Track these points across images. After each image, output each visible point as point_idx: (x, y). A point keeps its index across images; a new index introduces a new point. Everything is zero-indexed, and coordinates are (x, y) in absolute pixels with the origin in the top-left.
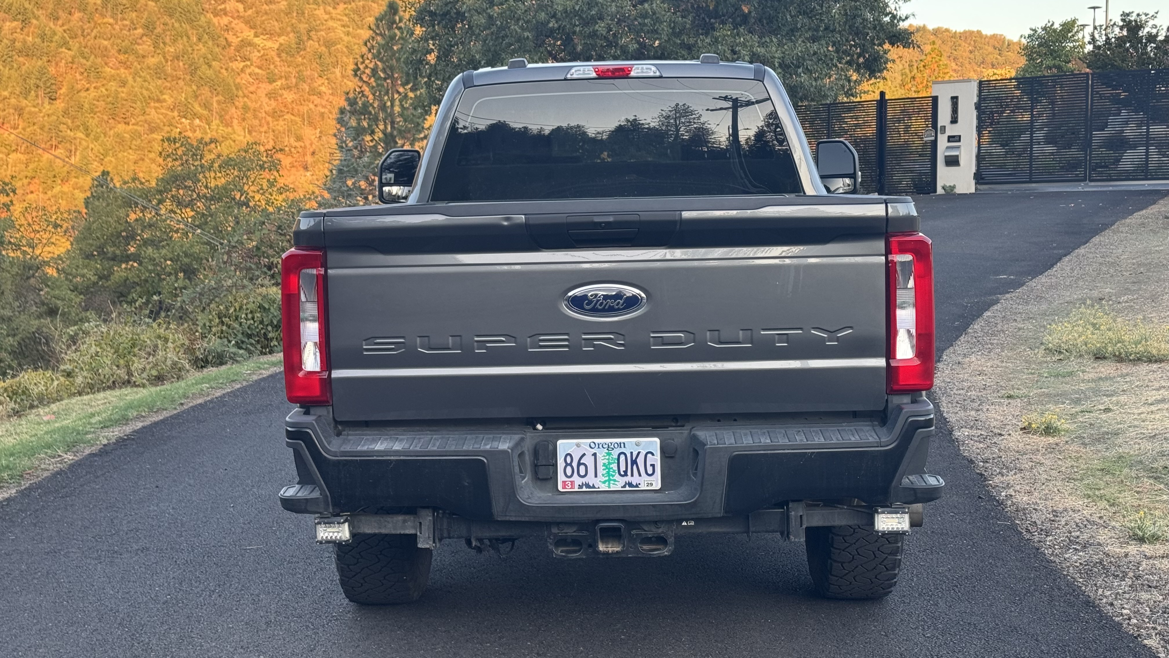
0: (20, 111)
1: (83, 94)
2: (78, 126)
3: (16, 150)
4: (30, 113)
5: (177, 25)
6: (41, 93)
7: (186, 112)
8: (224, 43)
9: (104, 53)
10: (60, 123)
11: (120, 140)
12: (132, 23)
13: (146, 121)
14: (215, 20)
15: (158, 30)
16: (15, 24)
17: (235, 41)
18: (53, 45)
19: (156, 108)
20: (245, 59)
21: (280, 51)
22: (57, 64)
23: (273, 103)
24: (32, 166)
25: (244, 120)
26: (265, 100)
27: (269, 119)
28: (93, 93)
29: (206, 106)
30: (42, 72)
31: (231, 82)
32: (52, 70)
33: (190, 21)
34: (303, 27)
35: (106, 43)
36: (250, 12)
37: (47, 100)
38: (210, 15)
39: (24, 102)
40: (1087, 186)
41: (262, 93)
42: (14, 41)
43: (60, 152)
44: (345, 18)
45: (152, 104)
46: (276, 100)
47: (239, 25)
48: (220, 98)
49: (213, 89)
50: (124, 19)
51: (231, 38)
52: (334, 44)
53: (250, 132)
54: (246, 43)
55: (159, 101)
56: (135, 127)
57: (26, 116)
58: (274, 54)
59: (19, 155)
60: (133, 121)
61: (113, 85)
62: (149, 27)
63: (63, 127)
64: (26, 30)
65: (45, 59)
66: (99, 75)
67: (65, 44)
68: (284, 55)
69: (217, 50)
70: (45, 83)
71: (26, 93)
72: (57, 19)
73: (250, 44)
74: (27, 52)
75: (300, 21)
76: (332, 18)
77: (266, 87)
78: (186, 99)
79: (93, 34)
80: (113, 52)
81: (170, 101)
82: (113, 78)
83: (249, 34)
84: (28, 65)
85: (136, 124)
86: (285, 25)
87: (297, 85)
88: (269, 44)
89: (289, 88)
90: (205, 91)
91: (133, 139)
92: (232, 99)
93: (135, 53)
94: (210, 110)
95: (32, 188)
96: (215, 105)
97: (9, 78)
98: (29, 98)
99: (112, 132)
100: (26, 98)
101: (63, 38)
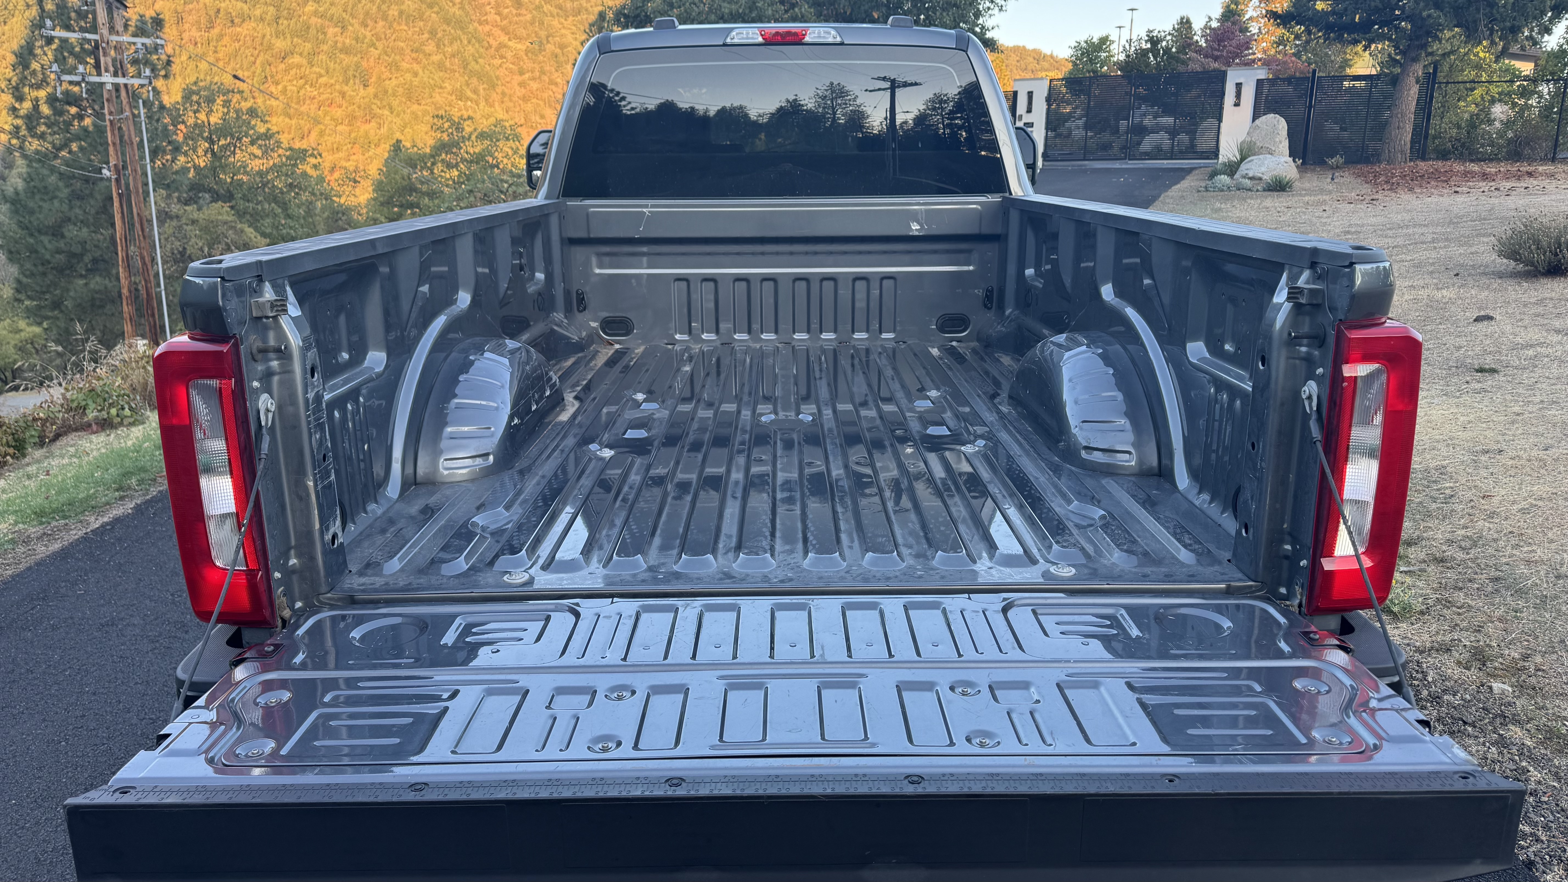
0: (343, 94)
1: (387, 82)
2: (385, 106)
3: (342, 123)
4: (350, 96)
5: (452, 31)
6: (357, 81)
7: (461, 97)
8: (487, 45)
9: (401, 52)
10: (372, 103)
11: (415, 117)
12: (421, 29)
13: (433, 103)
14: (480, 28)
15: (440, 35)
16: (336, 29)
17: (495, 44)
18: (365, 45)
19: (439, 93)
20: (502, 57)
21: (527, 52)
22: (368, 60)
23: (523, 90)
24: (353, 135)
25: (502, 102)
26: (517, 88)
27: (521, 102)
28: (394, 82)
29: (475, 91)
30: (357, 66)
31: (492, 73)
32: (364, 64)
33: (462, 29)
34: (543, 34)
35: (402, 44)
36: (505, 22)
37: (362, 87)
38: (476, 24)
39: (346, 88)
40: (1127, 164)
41: (515, 83)
42: (336, 42)
43: (373, 124)
44: (574, 28)
45: (437, 90)
46: (525, 88)
47: (497, 32)
48: (485, 86)
49: (479, 79)
50: (414, 27)
51: (491, 41)
52: (566, 47)
53: (507, 112)
54: (502, 46)
55: (441, 87)
56: (426, 107)
57: (347, 98)
58: (522, 54)
59: (344, 127)
60: (424, 103)
61: (408, 76)
62: (433, 33)
63: (374, 107)
64: (345, 34)
65: (359, 56)
66: (398, 68)
67: (373, 45)
68: (530, 55)
69: (481, 50)
70: (360, 74)
71: (346, 82)
72: (366, 26)
73: (505, 46)
74: (346, 50)
75: (541, 29)
76: (564, 27)
77: (517, 78)
78: (461, 86)
79: (393, 38)
80: (408, 51)
81: (449, 88)
82: (408, 71)
83: (504, 38)
84: (347, 60)
85: (426, 104)
86: (530, 32)
87: (540, 77)
88: (519, 46)
89: (533, 79)
90: (474, 81)
91: (424, 115)
92: (493, 86)
93: (424, 52)
94: (478, 95)
95: (354, 151)
96: (482, 91)
97: (334, 70)
98: (349, 85)
99: (409, 111)
100: (347, 85)
101: (371, 40)
